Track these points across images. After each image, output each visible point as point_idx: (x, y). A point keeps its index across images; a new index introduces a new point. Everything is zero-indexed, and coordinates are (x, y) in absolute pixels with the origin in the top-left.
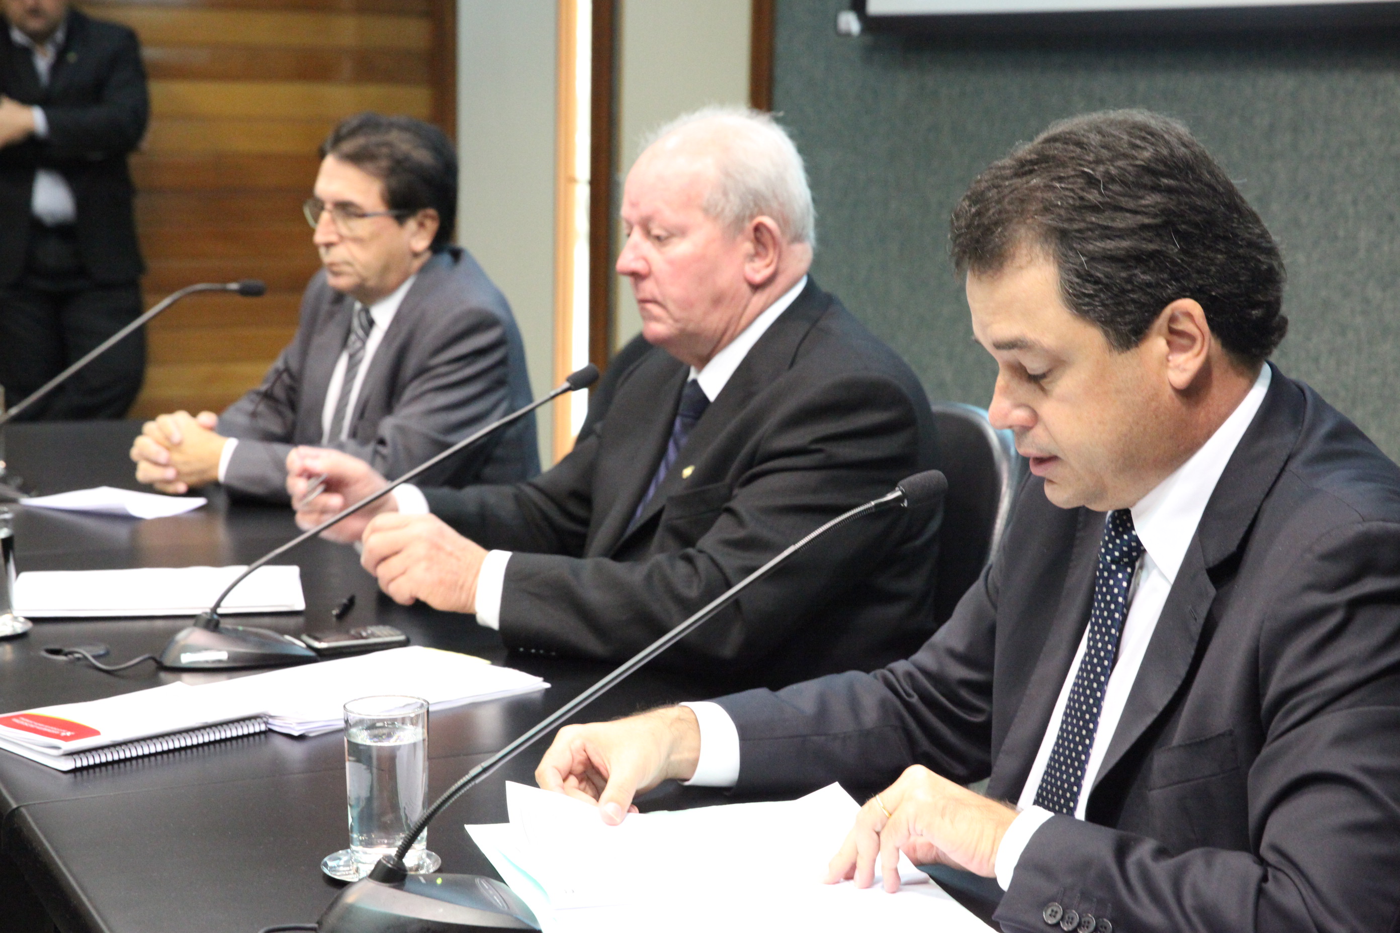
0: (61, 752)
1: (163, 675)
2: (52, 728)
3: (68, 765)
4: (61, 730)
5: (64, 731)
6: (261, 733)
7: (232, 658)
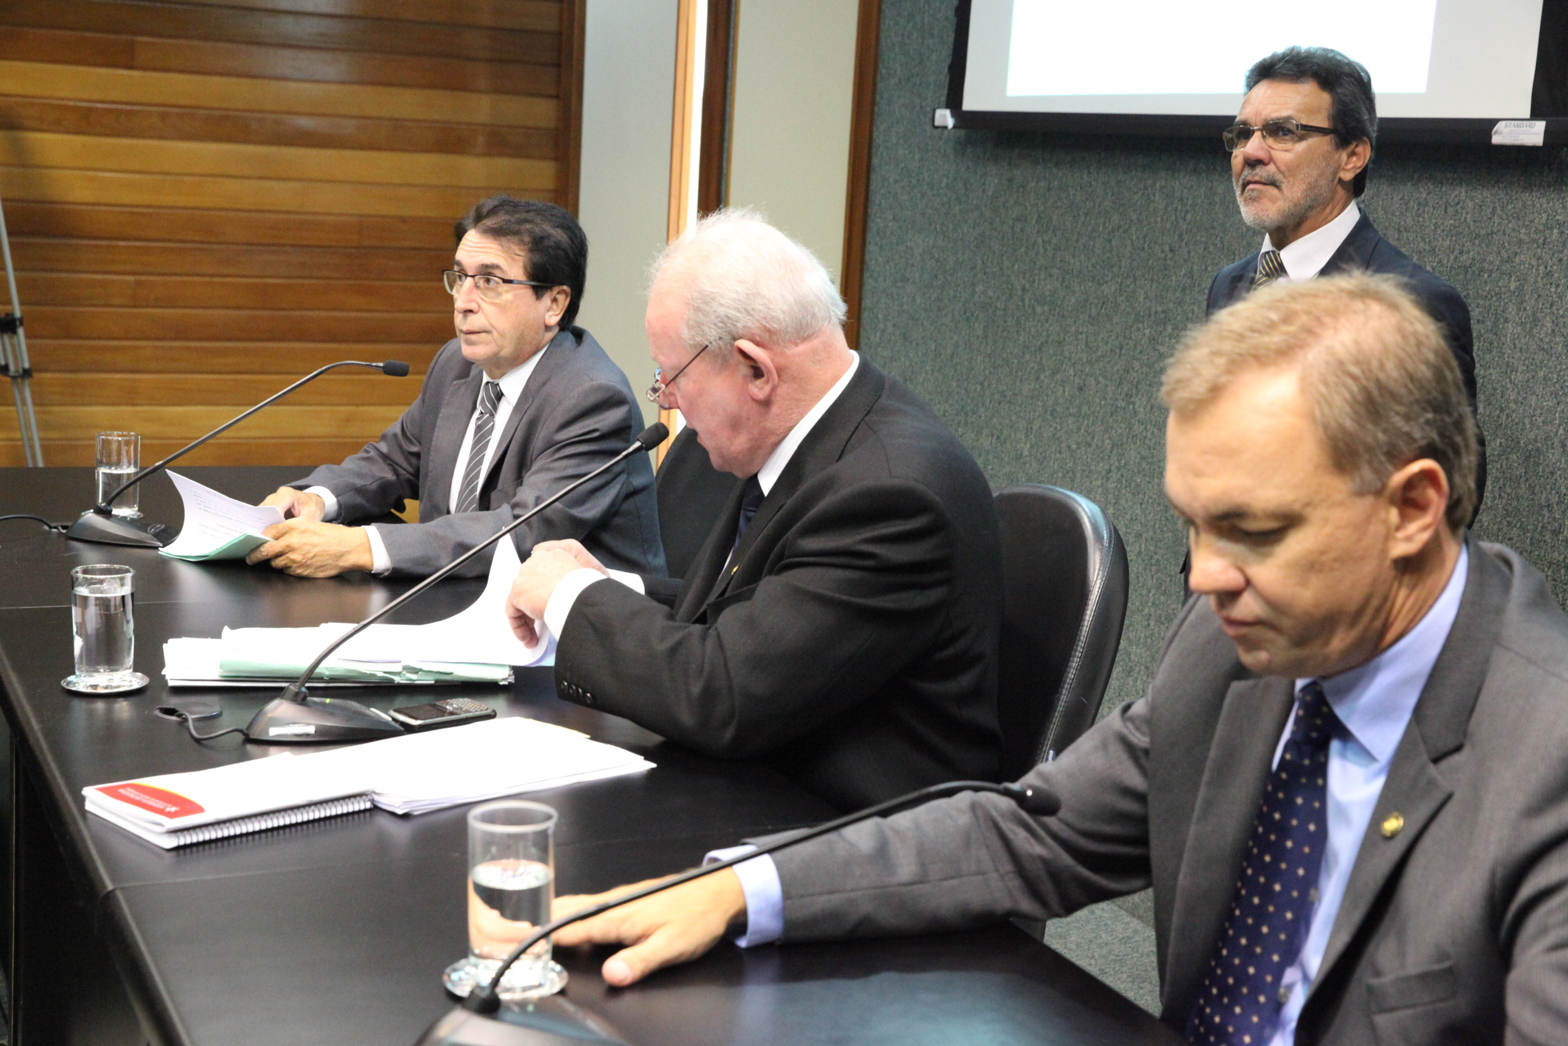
0: (165, 829)
1: (250, 747)
2: (158, 801)
3: (171, 842)
4: (166, 804)
5: (169, 805)
6: (365, 811)
7: (320, 731)
